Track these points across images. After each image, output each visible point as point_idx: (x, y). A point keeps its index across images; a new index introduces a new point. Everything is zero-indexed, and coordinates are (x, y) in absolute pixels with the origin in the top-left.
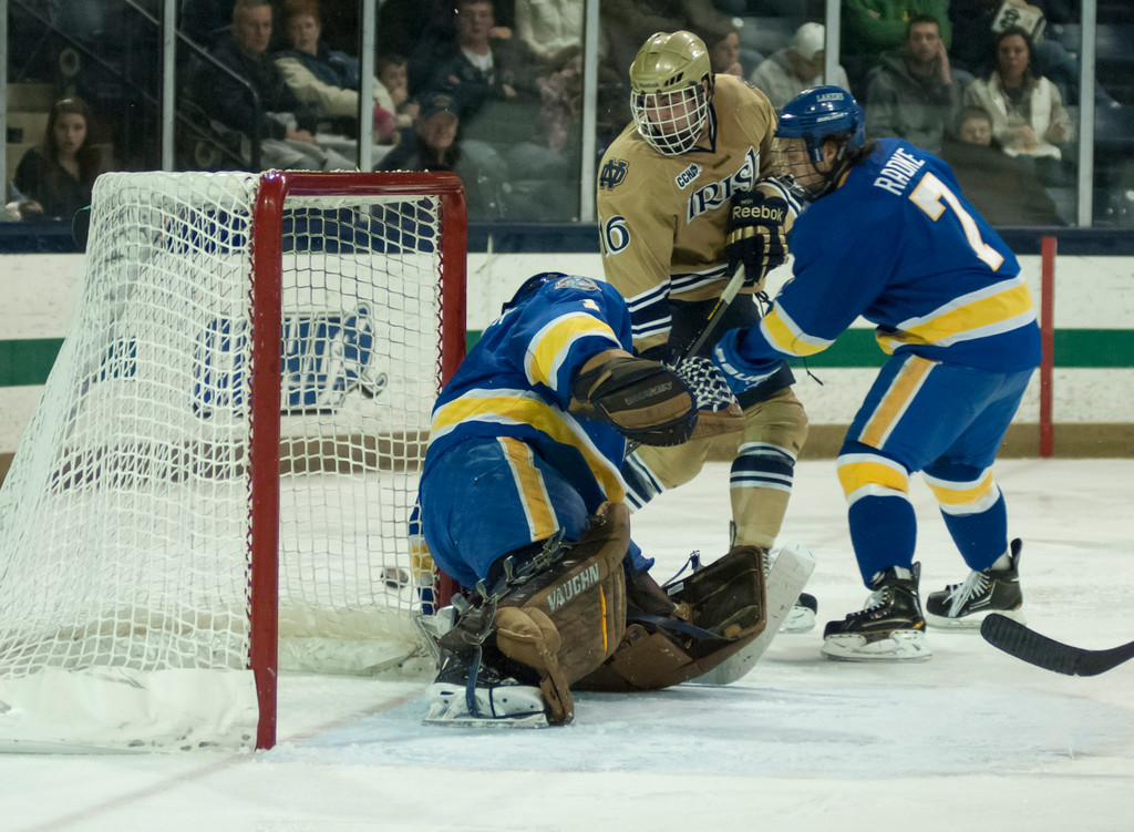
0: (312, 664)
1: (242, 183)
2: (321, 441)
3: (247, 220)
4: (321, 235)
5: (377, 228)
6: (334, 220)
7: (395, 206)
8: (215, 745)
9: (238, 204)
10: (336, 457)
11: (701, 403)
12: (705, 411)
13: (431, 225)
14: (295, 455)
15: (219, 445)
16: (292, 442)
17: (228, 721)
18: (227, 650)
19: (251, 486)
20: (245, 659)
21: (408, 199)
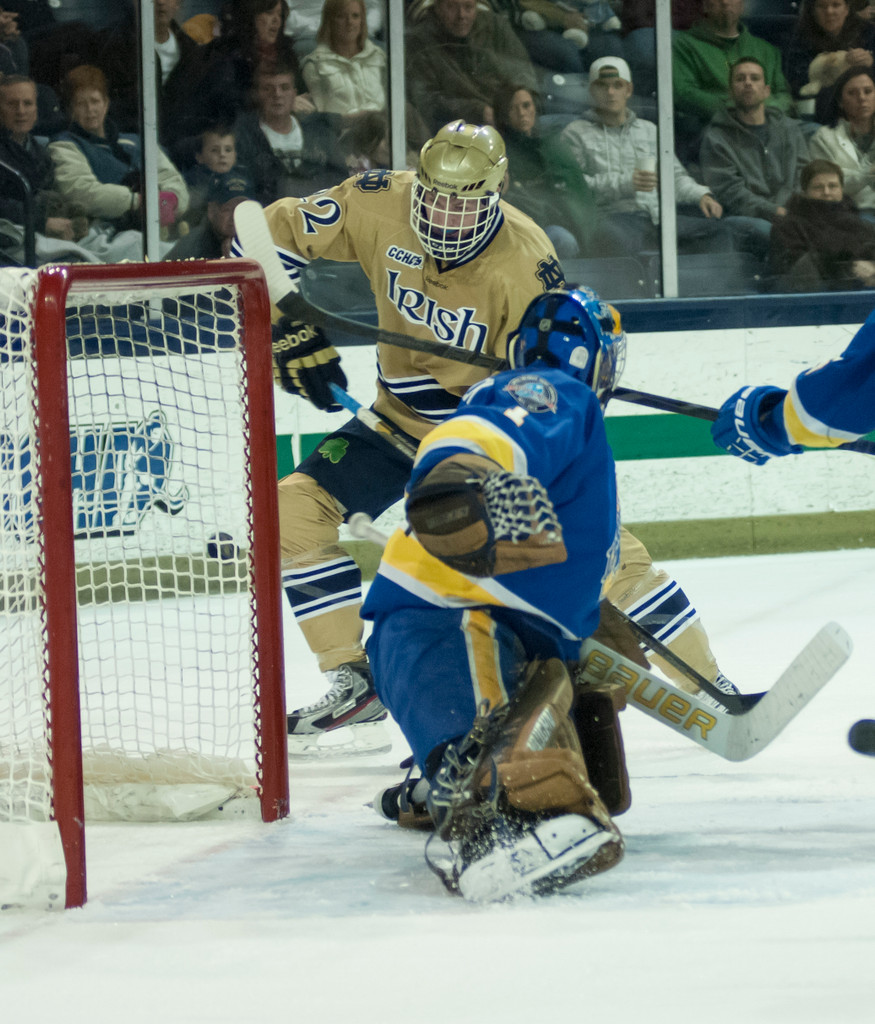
0: (121, 812)
1: (18, 280)
2: (126, 567)
3: (25, 321)
4: (111, 336)
5: (172, 327)
6: (124, 320)
7: (189, 298)
8: (20, 906)
9: (15, 304)
10: (144, 587)
11: (500, 532)
12: (504, 542)
13: (231, 318)
14: (97, 583)
15: (10, 574)
16: (92, 569)
17: (32, 879)
18: (28, 801)
19: (45, 617)
20: (47, 808)
21: (202, 290)
